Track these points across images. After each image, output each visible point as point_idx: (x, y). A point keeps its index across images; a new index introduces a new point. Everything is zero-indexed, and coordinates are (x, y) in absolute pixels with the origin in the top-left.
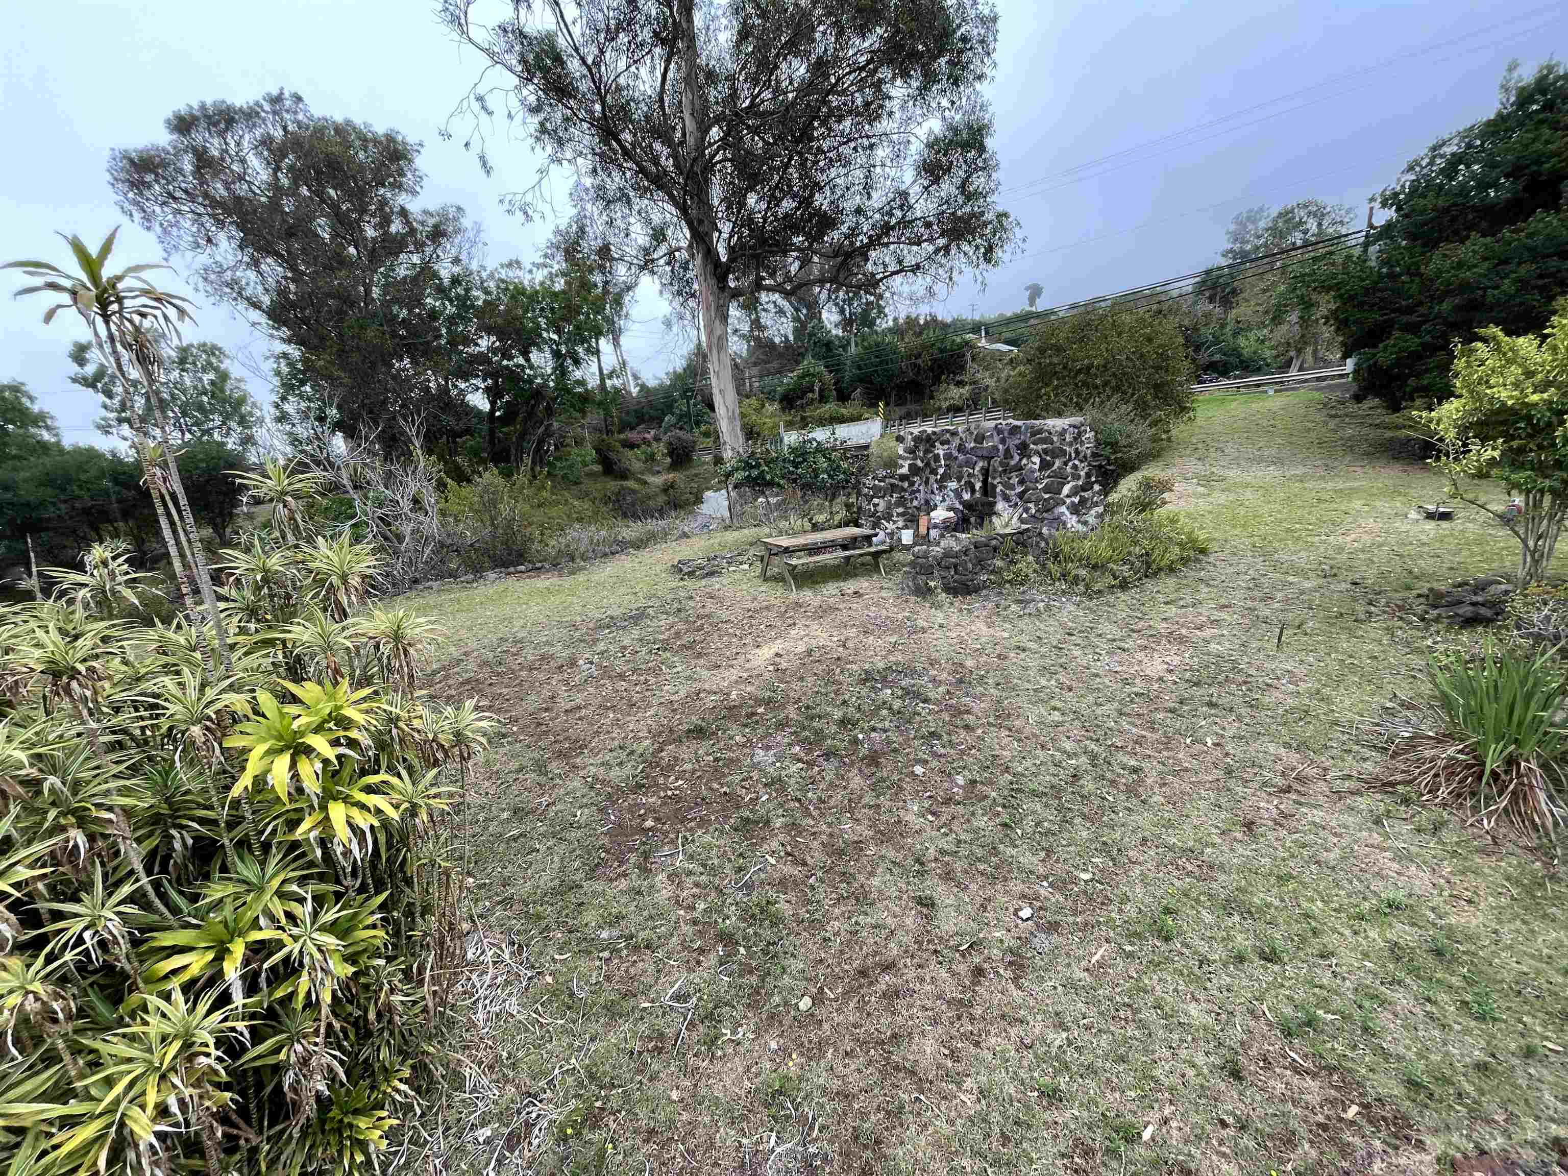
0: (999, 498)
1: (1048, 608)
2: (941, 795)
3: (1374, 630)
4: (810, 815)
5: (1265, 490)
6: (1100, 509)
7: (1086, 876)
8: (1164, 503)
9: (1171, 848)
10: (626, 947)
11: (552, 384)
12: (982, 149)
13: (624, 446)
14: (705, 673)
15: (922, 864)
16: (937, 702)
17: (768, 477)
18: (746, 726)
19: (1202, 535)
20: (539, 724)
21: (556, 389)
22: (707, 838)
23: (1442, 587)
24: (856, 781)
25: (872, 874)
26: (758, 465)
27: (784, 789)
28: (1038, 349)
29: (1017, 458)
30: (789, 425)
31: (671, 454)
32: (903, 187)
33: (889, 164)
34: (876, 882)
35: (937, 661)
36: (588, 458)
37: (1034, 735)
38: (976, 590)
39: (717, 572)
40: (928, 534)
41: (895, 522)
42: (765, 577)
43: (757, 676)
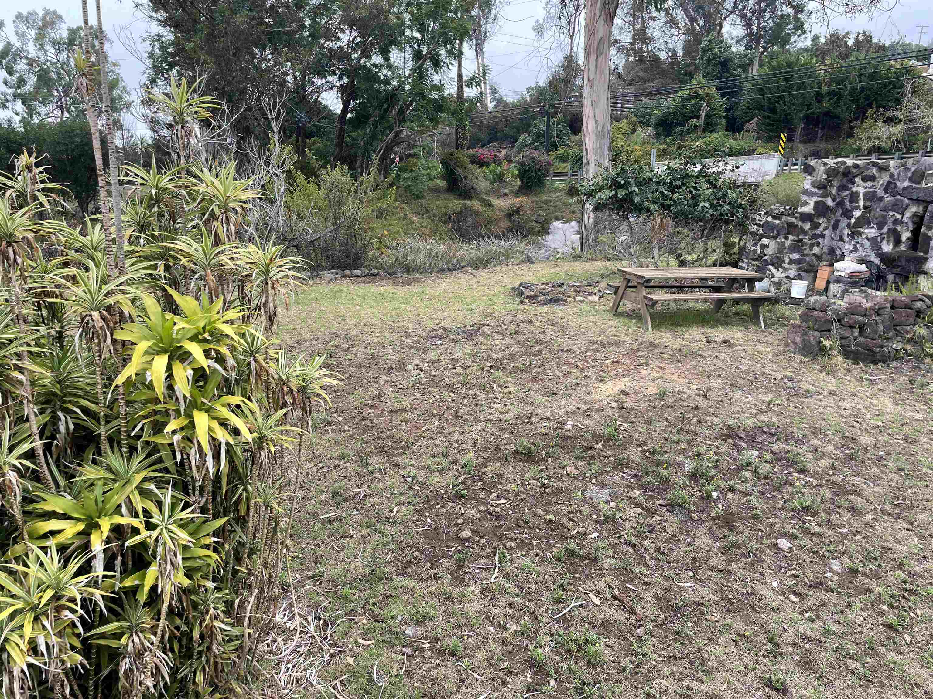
2: (809, 577)
4: (645, 563)
10: (431, 649)
11: (408, 87)
13: (473, 163)
14: (540, 399)
15: (776, 645)
16: (817, 476)
18: (579, 458)
20: (363, 419)
21: (411, 92)
22: (526, 561)
24: (704, 540)
25: (712, 641)
26: (627, 185)
27: (617, 531)
30: (662, 155)
31: (521, 176)
34: (716, 650)
35: (823, 432)
36: (434, 173)
38: (885, 359)
39: (562, 300)
40: (827, 289)
41: (785, 270)
42: (616, 312)
43: (598, 410)
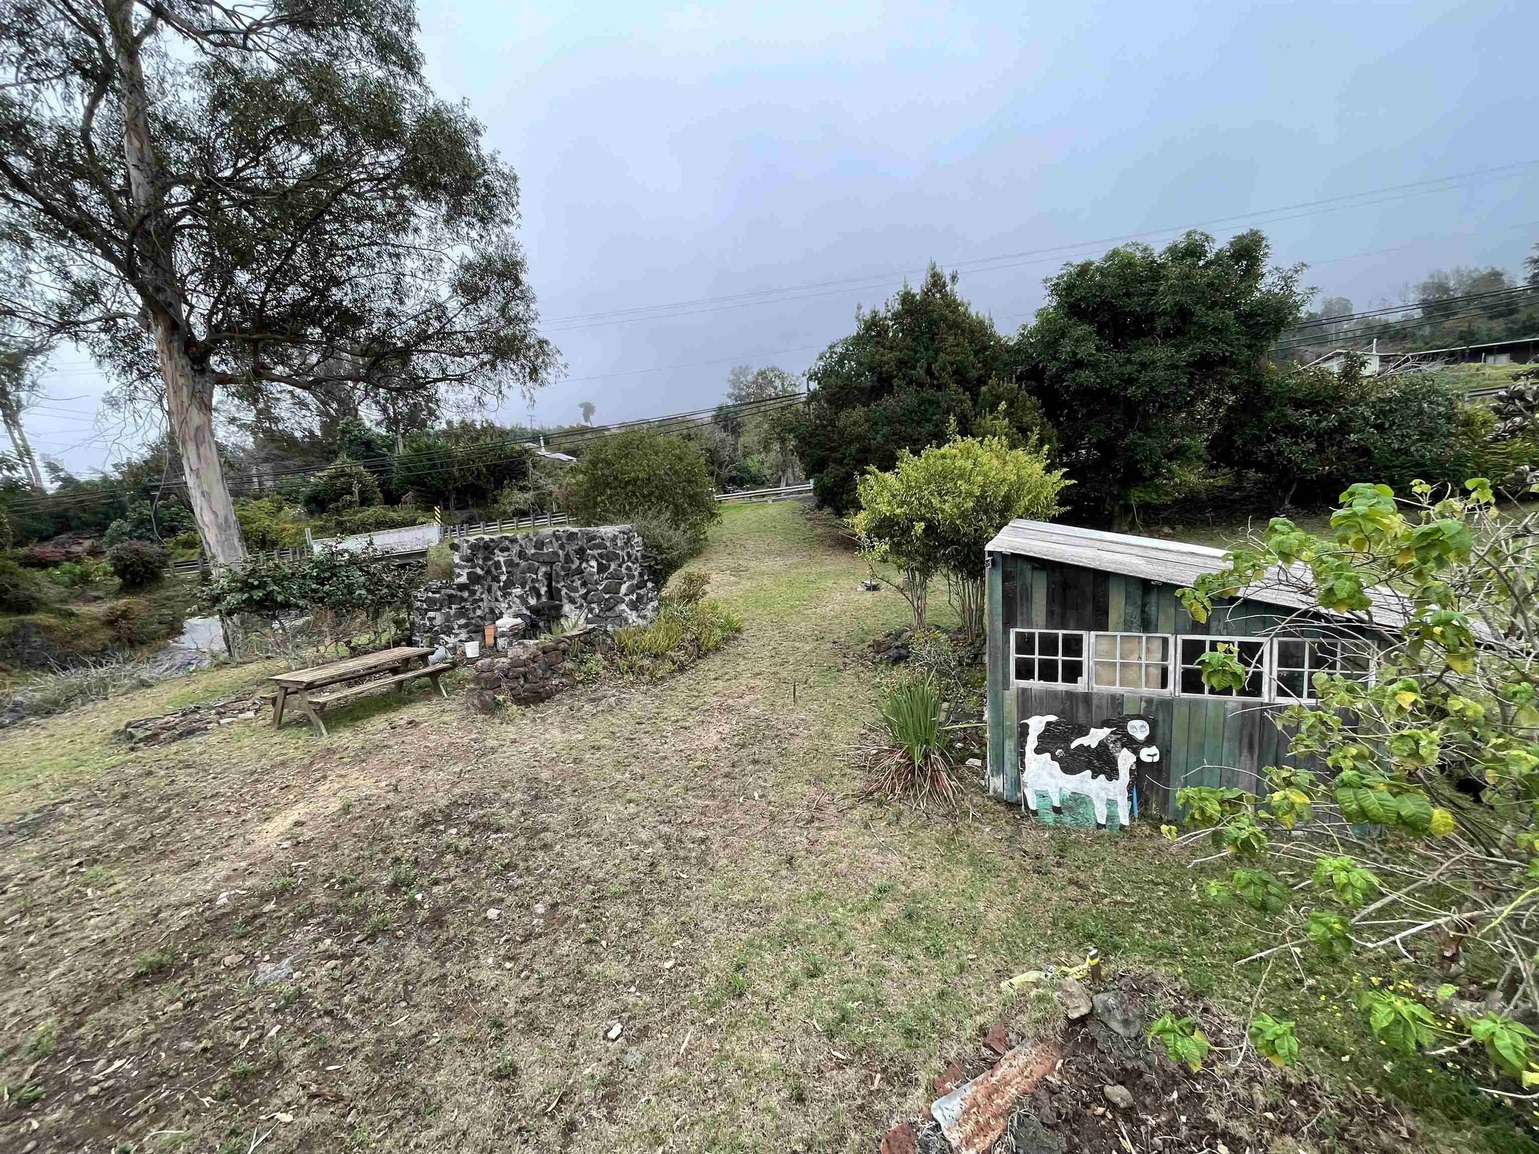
0: (565, 601)
1: (619, 701)
2: (519, 934)
3: (848, 676)
4: (347, 1026)
5: (775, 575)
6: (655, 603)
7: (668, 964)
8: (705, 594)
9: (736, 906)
12: (517, 282)
13: (25, 565)
15: (500, 1026)
16: (512, 828)
17: (280, 598)
18: (243, 937)
19: (735, 617)
22: (168, 1134)
23: (880, 638)
24: (413, 955)
25: (437, 1068)
26: (262, 585)
27: (306, 1007)
28: (590, 461)
29: (577, 562)
30: (320, 532)
31: (121, 572)
32: (440, 300)
33: (420, 274)
34: (442, 1076)
35: (511, 782)
37: (613, 835)
38: (549, 696)
39: (199, 729)
40: (495, 644)
41: (456, 635)
42: (280, 724)
43: (264, 861)
